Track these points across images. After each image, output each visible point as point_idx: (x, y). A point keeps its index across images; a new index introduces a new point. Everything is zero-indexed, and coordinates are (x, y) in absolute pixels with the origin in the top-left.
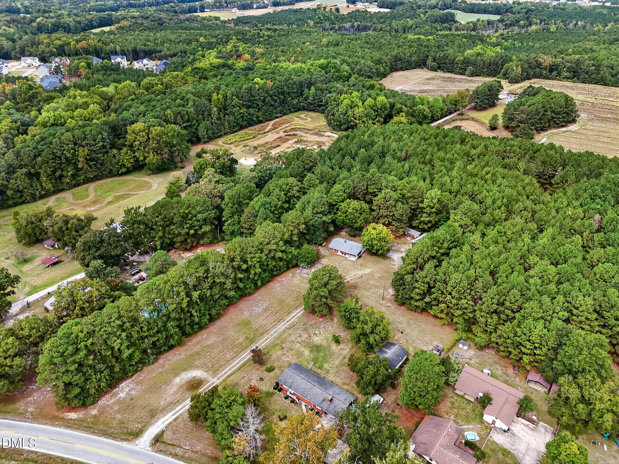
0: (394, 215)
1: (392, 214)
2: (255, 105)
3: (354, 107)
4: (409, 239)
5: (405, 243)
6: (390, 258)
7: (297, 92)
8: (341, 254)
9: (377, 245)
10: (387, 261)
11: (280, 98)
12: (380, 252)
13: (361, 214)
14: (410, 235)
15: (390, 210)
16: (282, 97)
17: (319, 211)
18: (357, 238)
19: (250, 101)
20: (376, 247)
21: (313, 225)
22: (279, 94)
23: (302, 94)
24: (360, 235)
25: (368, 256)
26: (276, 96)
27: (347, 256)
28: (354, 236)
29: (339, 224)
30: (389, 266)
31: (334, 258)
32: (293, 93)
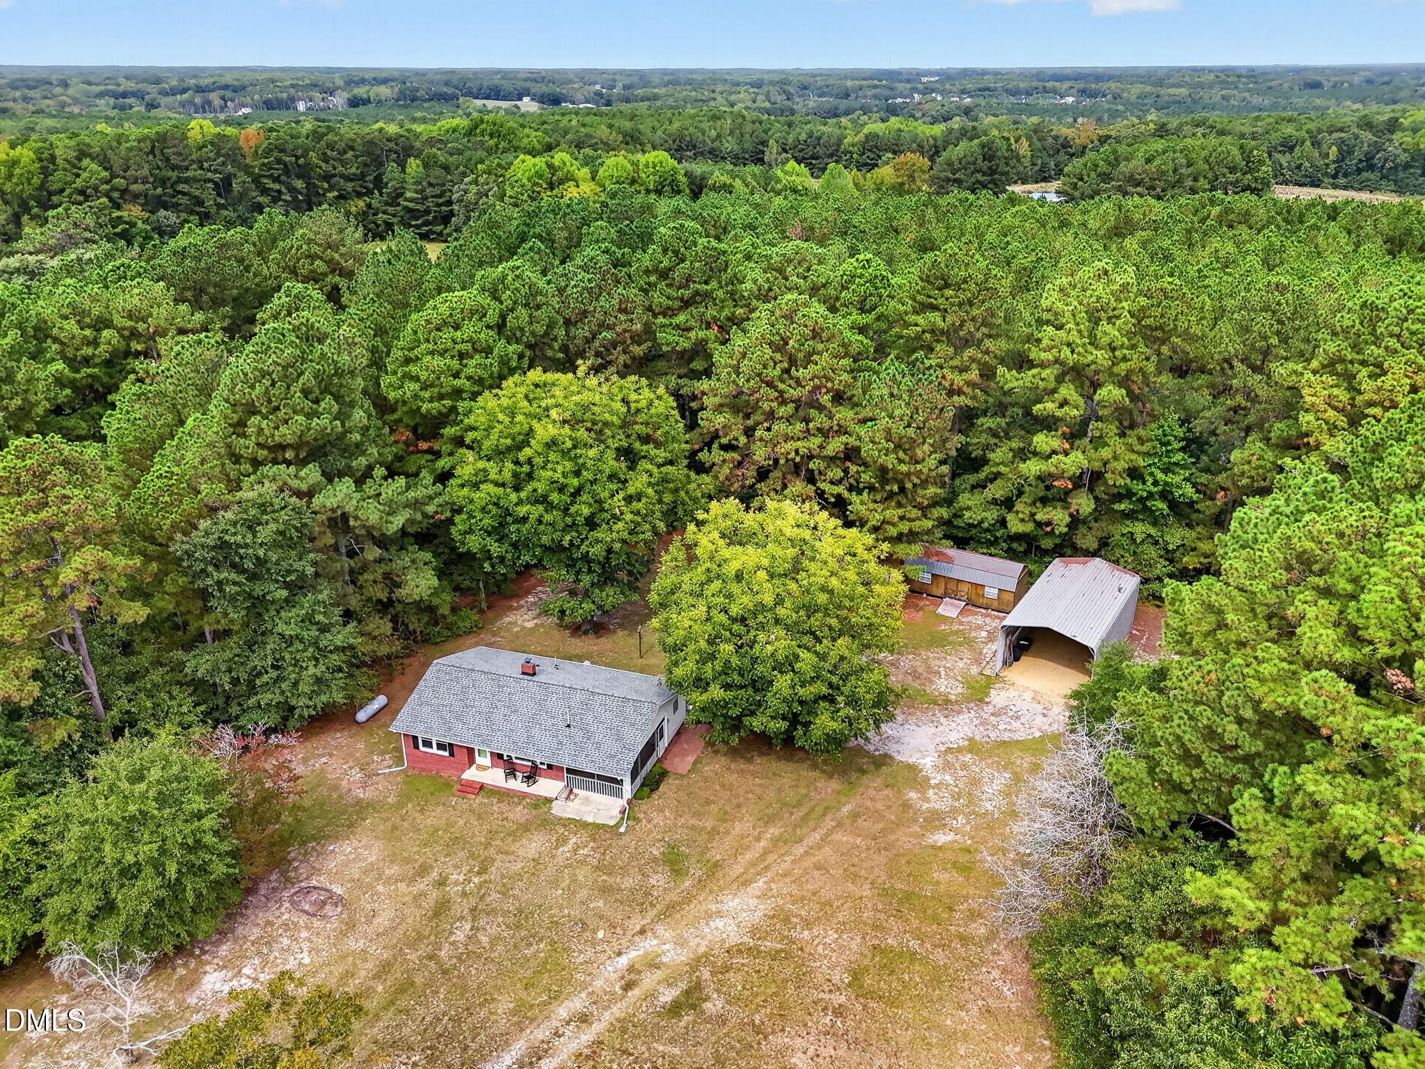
0: (851, 454)
1: (835, 445)
2: (184, 200)
3: (562, 182)
4: (948, 609)
5: (939, 641)
6: (883, 761)
7: (362, 176)
8: (495, 777)
9: (786, 665)
10: (872, 792)
11: (292, 190)
12: (825, 723)
13: (629, 456)
14: (951, 589)
15: (819, 420)
16: (299, 184)
17: (286, 434)
18: (620, 640)
19: (163, 182)
20: (783, 683)
21: (224, 552)
22: (287, 171)
23: (379, 183)
24: (635, 617)
25: (715, 766)
26: (276, 180)
27: (547, 787)
28: (596, 627)
29: (474, 543)
30: (904, 839)
31: (434, 817)
32: (348, 179)
